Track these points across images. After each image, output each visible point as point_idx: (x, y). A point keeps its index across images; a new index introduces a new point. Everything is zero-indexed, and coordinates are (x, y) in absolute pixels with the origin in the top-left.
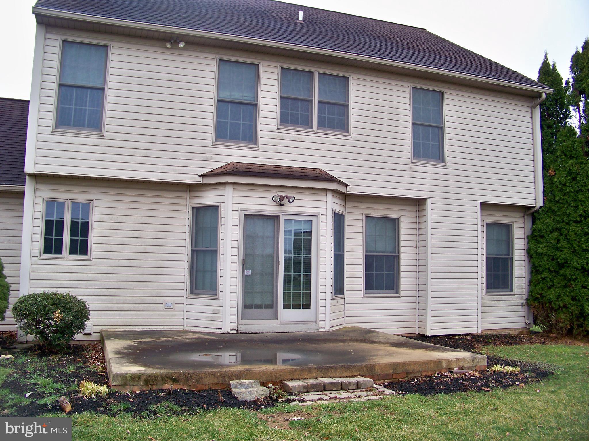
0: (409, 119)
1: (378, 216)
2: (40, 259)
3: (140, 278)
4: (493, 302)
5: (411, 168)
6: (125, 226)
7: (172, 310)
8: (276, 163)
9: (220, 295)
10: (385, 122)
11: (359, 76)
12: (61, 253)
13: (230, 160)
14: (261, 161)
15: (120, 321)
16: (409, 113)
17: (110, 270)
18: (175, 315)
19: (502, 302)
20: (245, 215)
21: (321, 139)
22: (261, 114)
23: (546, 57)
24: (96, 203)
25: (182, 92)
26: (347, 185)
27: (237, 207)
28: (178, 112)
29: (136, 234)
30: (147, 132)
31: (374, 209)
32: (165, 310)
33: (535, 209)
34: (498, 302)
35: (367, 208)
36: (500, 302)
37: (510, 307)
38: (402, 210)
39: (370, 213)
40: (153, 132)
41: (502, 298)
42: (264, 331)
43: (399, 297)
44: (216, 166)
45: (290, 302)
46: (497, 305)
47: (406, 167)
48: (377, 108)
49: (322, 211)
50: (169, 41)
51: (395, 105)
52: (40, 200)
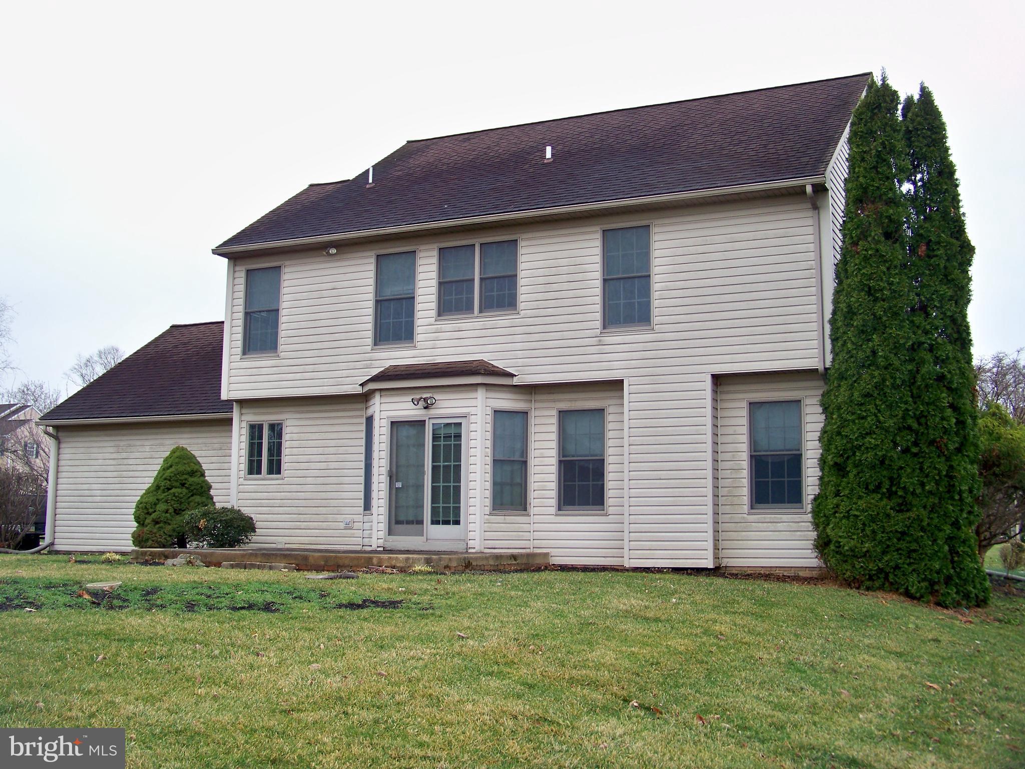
0: (598, 275)
1: (580, 409)
2: (245, 480)
3: (324, 495)
4: (765, 525)
5: (600, 341)
6: (311, 443)
7: (351, 529)
8: (435, 360)
9: (373, 510)
10: (566, 286)
11: (530, 235)
12: (261, 474)
13: (388, 364)
14: (419, 361)
15: (306, 540)
16: (598, 267)
17: (299, 488)
18: (354, 534)
19: (781, 524)
20: (392, 423)
21: (484, 324)
22: (418, 307)
24: (288, 423)
25: (344, 299)
26: (512, 376)
27: (384, 414)
28: (341, 321)
29: (320, 450)
30: (315, 346)
31: (570, 400)
32: (346, 529)
34: (774, 524)
35: (560, 401)
36: (779, 525)
37: (799, 533)
38: (611, 398)
39: (565, 406)
40: (319, 346)
41: (781, 518)
42: (409, 549)
43: (606, 515)
44: (375, 372)
45: (439, 517)
46: (772, 528)
47: (594, 341)
48: (554, 271)
49: (472, 410)
51: (578, 260)
52: (244, 424)
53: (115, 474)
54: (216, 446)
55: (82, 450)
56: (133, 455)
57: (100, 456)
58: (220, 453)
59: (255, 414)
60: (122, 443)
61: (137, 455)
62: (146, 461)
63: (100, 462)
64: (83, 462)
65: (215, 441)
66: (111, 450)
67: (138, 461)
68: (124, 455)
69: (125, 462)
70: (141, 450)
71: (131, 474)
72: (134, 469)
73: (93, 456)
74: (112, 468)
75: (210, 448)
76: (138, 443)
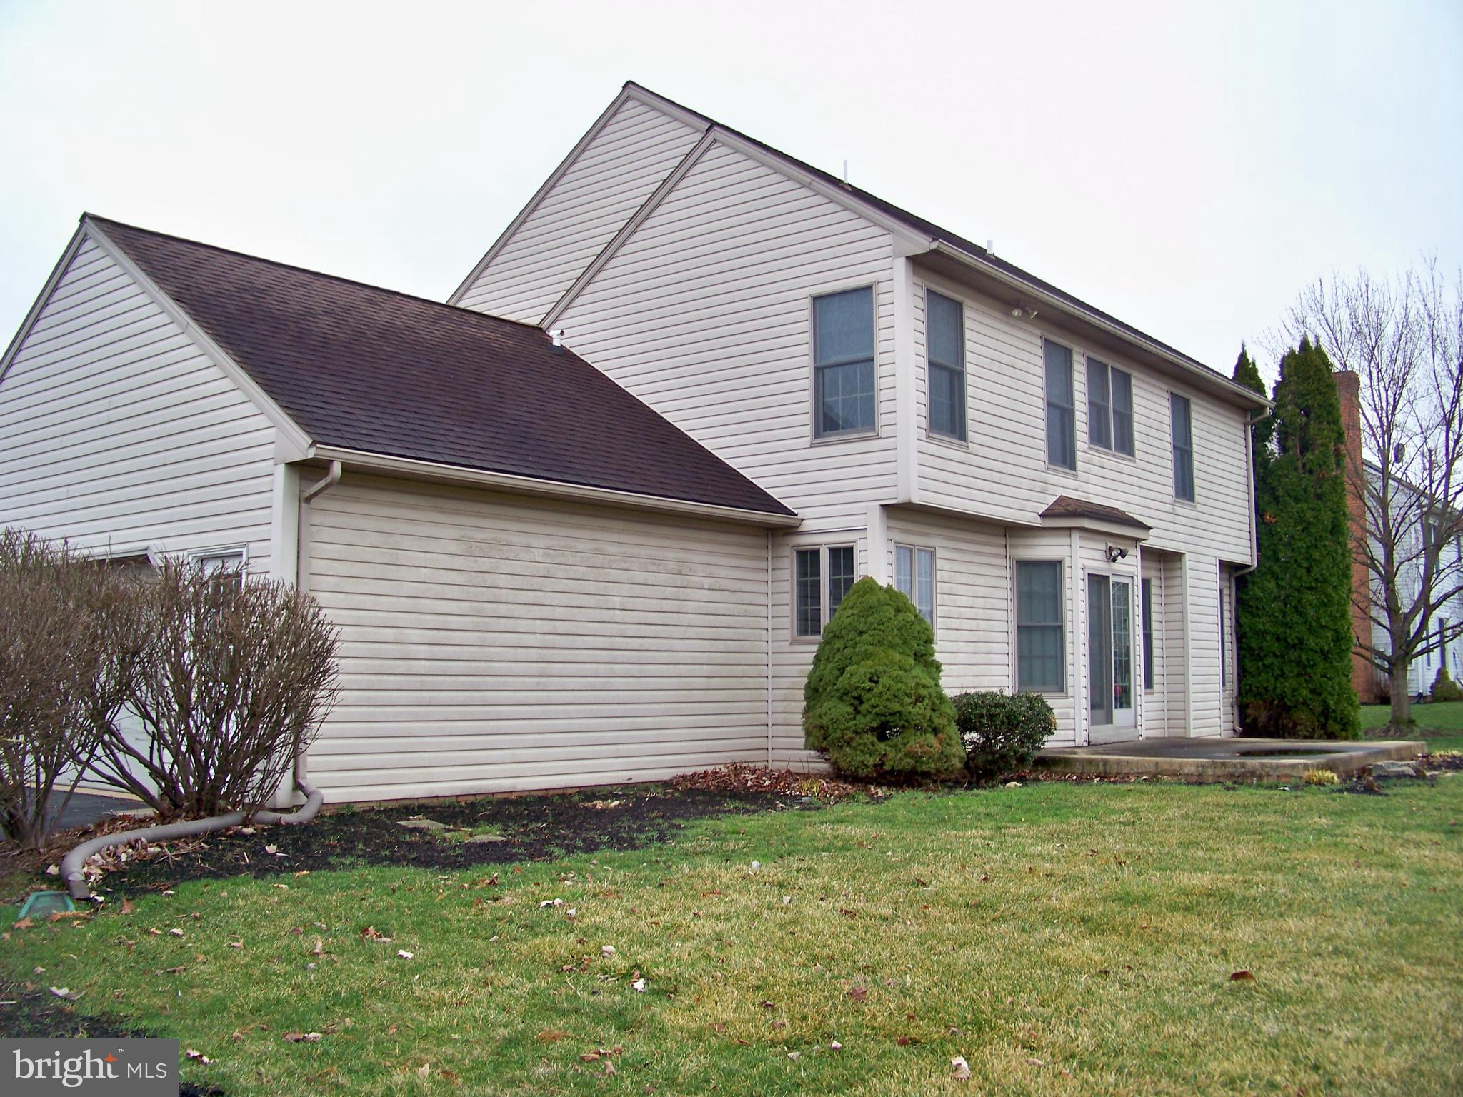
0: (1170, 439)
5: (1174, 509)
8: (1089, 498)
9: (1070, 691)
11: (1137, 374)
13: (1059, 493)
14: (1079, 496)
16: (1170, 430)
17: (951, 657)
20: (1090, 576)
21: (1116, 466)
22: (1076, 425)
23: (1243, 347)
29: (970, 602)
33: (1252, 569)
44: (1052, 501)
45: (1119, 698)
49: (1135, 571)
50: (1017, 306)
51: (1161, 417)
52: (891, 547)
53: (465, 607)
54: (672, 566)
55: (372, 538)
56: (505, 566)
57: (420, 558)
58: (679, 580)
59: (903, 531)
60: (479, 535)
61: (517, 567)
62: (537, 583)
63: (424, 574)
64: (378, 571)
65: (671, 555)
66: (453, 547)
67: (519, 582)
68: (485, 564)
69: (490, 580)
70: (522, 556)
71: (503, 610)
72: (510, 599)
73: (405, 557)
74: (455, 592)
75: (661, 569)
76: (516, 539)
